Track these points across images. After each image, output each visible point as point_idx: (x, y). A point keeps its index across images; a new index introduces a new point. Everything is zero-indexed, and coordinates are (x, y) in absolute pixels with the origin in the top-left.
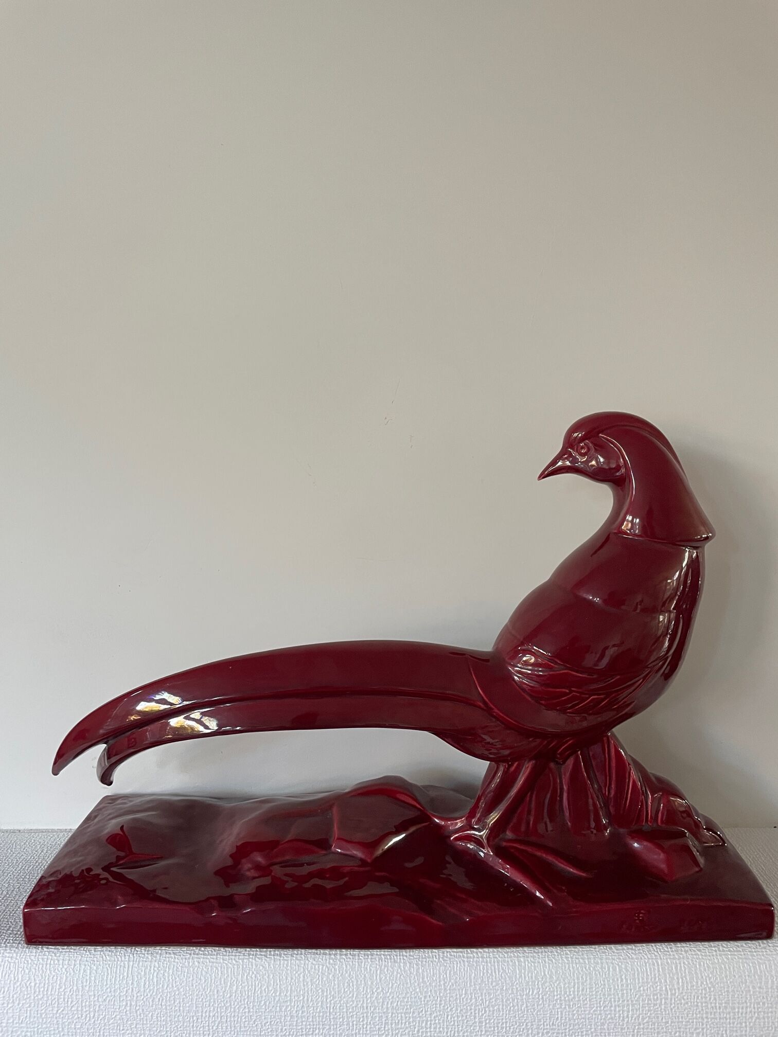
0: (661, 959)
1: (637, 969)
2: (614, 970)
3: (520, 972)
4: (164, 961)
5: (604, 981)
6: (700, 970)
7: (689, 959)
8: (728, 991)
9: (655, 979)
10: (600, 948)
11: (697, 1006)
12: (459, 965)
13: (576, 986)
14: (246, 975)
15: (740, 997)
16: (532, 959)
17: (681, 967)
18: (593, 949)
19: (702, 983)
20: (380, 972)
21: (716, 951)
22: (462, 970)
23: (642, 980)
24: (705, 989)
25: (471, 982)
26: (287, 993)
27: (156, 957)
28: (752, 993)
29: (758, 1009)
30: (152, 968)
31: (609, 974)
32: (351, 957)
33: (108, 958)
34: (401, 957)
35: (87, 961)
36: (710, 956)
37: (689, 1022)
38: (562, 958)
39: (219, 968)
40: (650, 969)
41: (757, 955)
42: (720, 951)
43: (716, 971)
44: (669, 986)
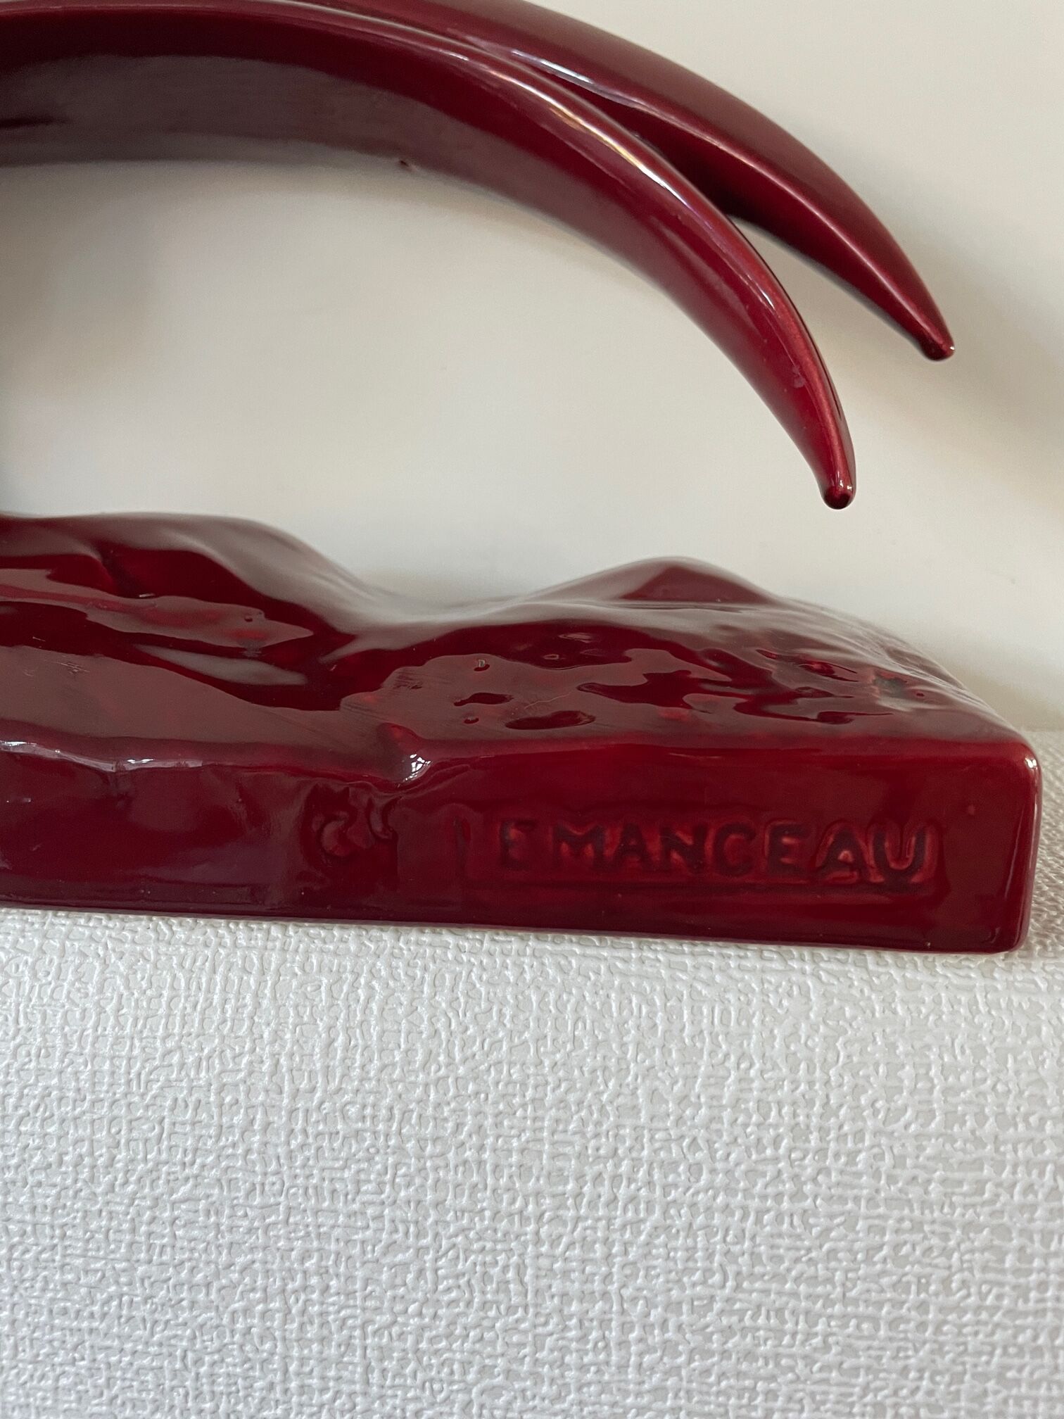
8: (537, 1102)
11: (400, 1149)
15: (590, 1129)
29: (666, 1194)
37: (363, 1214)
41: (697, 968)
44: (291, 1055)
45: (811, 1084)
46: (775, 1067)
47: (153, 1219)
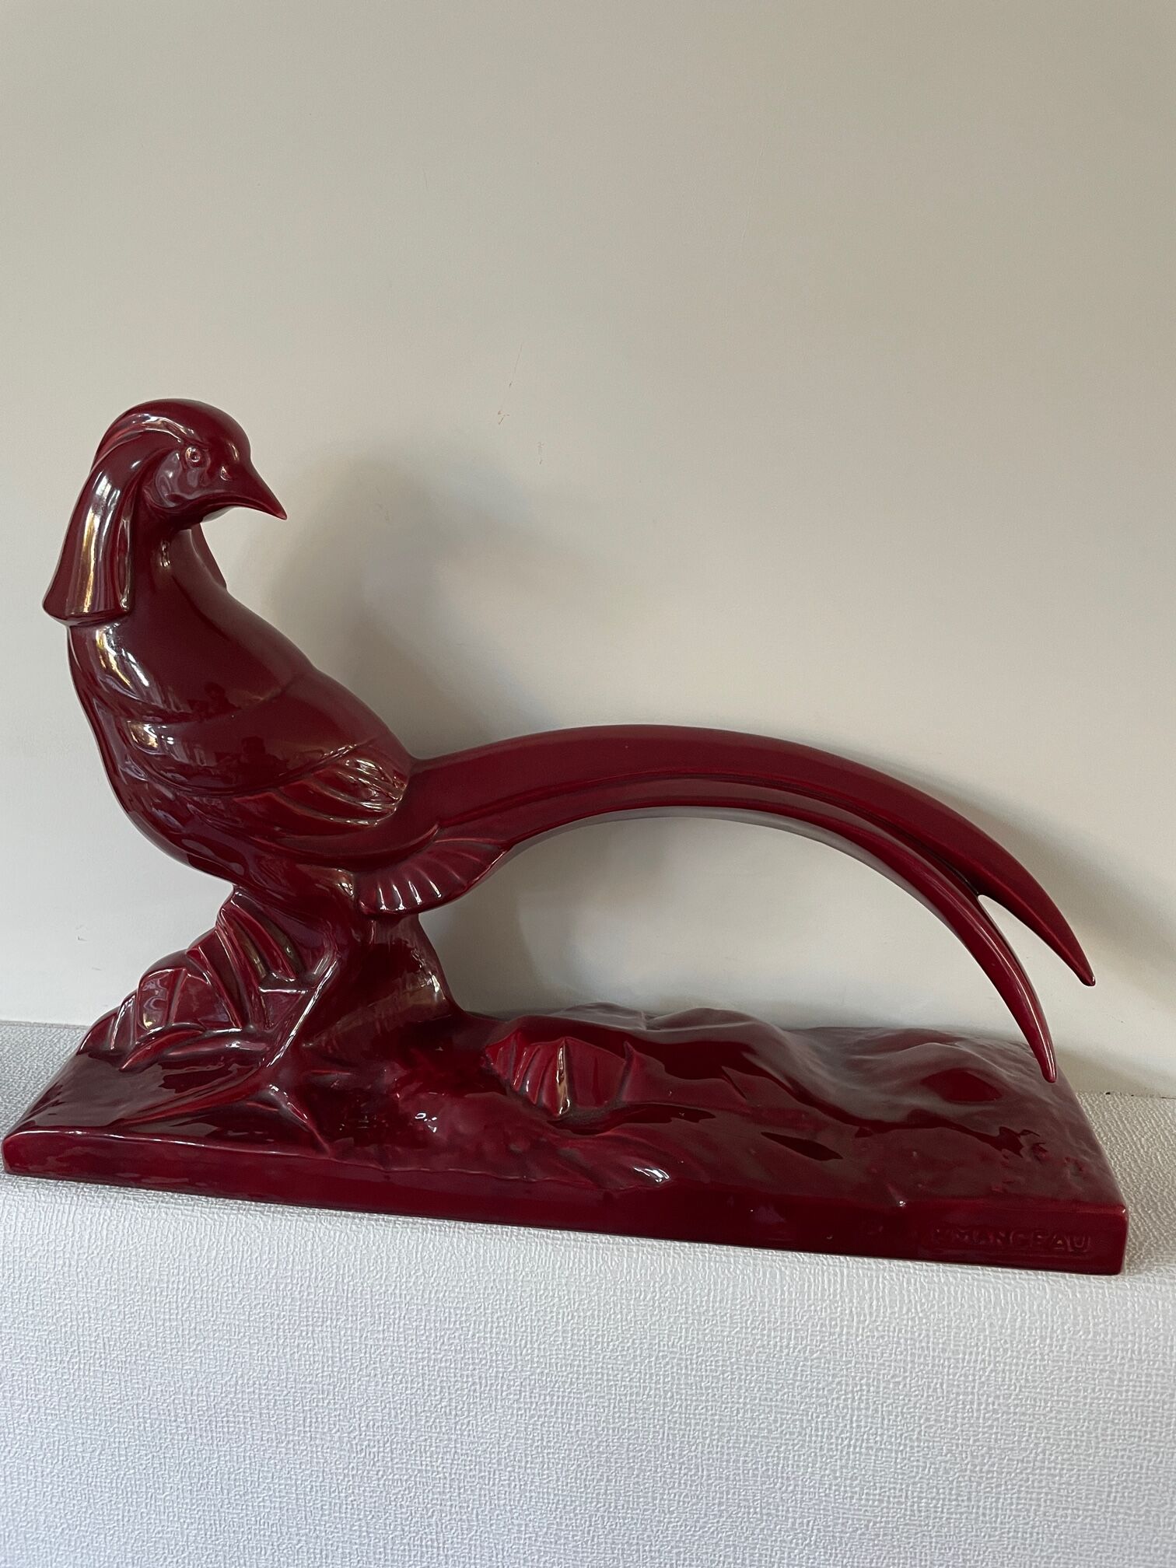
0: (848, 1267)
1: (809, 1278)
2: (773, 1276)
3: (629, 1266)
4: (120, 1207)
5: (755, 1291)
6: (909, 1291)
8: (949, 1327)
9: (835, 1296)
11: (898, 1343)
13: (712, 1294)
14: (231, 1235)
15: (968, 1336)
16: (649, 1250)
17: (878, 1282)
19: (909, 1310)
20: (422, 1248)
22: (543, 1256)
23: (814, 1295)
24: (913, 1319)
25: (554, 1274)
26: (287, 1265)
27: (109, 1202)
28: (987, 1333)
29: (995, 1358)
30: (102, 1216)
31: (764, 1281)
32: (383, 1223)
33: (43, 1198)
34: (456, 1230)
35: (13, 1200)
36: (927, 1271)
37: (884, 1364)
39: (195, 1224)
40: (829, 1281)
41: (1004, 1278)
43: (934, 1295)
44: (856, 1308)
45: (1047, 1322)
46: (1034, 1316)
47: (804, 1365)
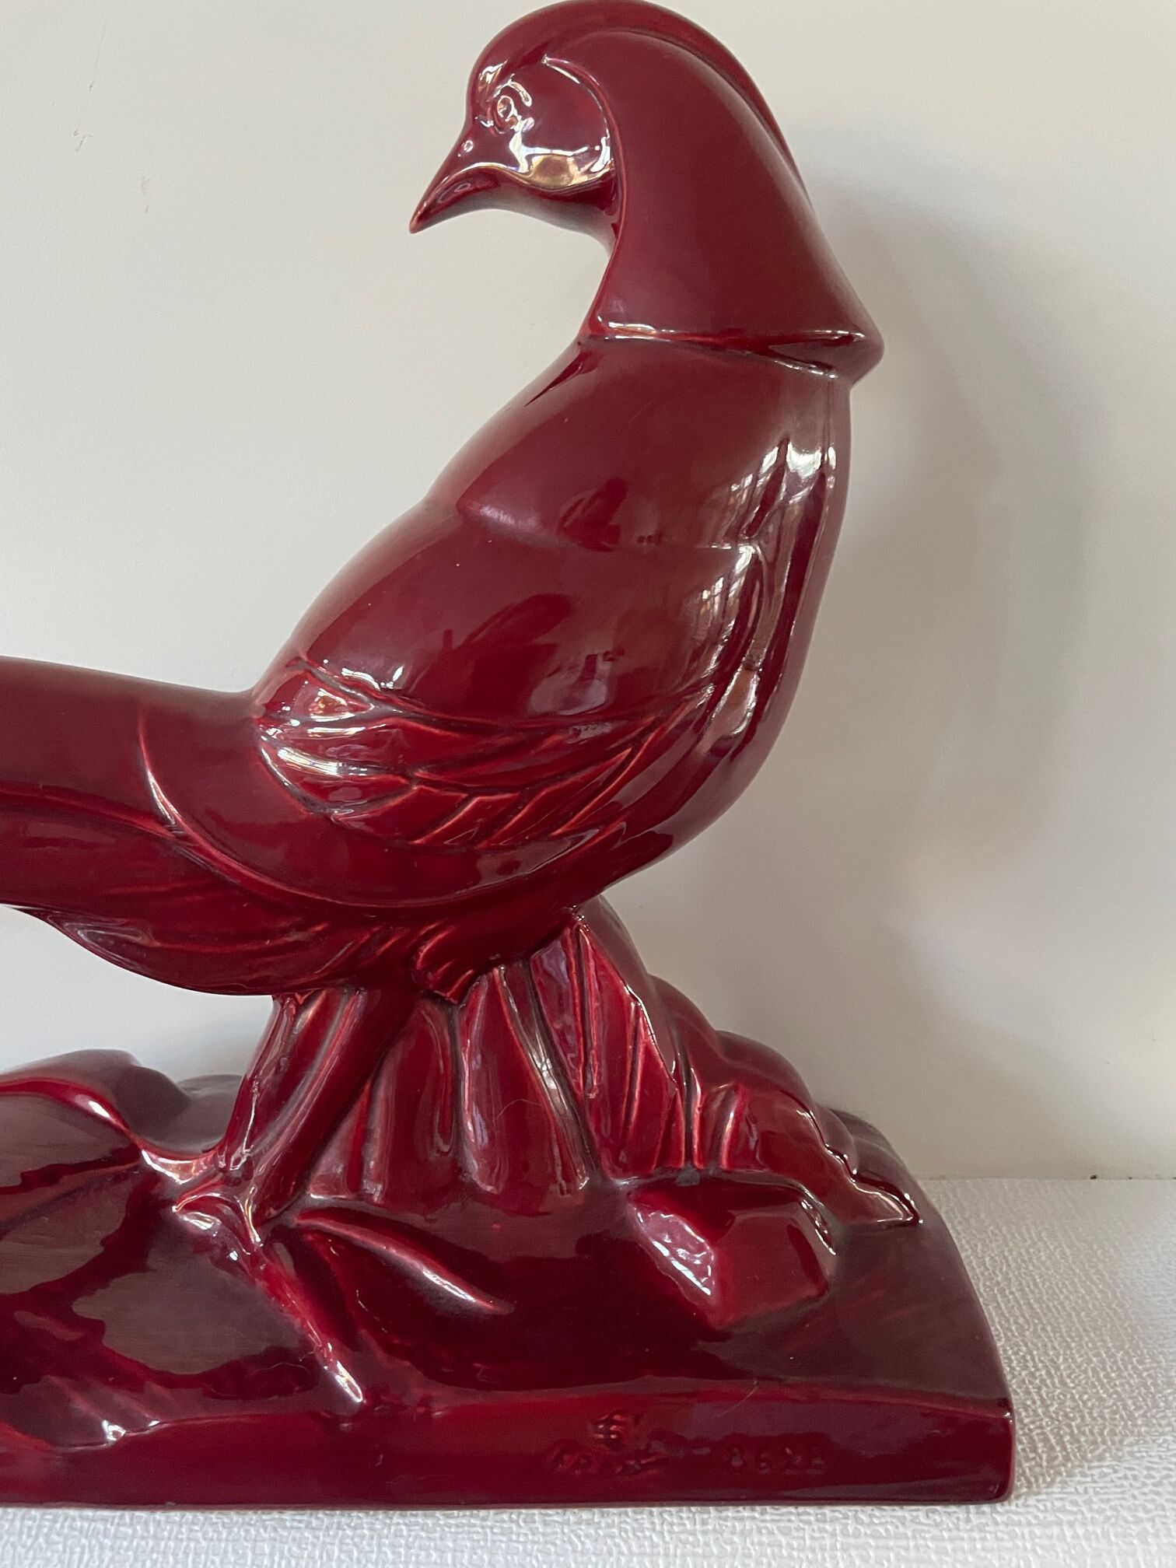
7: (750, 1556)
10: (499, 1517)
12: (86, 1557)
18: (478, 1522)
21: (833, 1535)
38: (379, 1546)
42: (845, 1534)
